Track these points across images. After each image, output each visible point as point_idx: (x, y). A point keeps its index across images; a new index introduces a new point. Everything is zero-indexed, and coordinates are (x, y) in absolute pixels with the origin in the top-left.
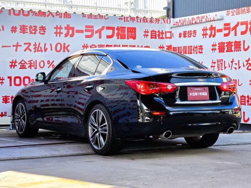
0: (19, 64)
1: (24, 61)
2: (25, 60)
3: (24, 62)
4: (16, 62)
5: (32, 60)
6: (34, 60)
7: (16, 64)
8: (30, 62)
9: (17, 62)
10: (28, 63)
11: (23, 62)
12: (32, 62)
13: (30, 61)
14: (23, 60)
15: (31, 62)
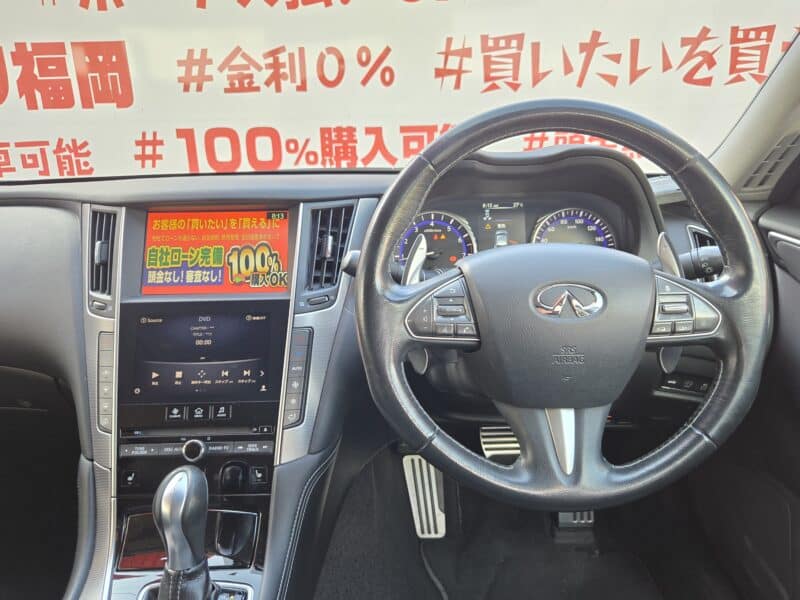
0: (221, 69)
1: (245, 56)
2: (245, 50)
3: (245, 62)
4: (205, 61)
5: (282, 49)
6: (289, 50)
7: (209, 70)
8: (270, 60)
9: (210, 62)
10: (262, 62)
11: (239, 61)
12: (283, 58)
13: (274, 53)
14: (238, 50)
15: (276, 60)
